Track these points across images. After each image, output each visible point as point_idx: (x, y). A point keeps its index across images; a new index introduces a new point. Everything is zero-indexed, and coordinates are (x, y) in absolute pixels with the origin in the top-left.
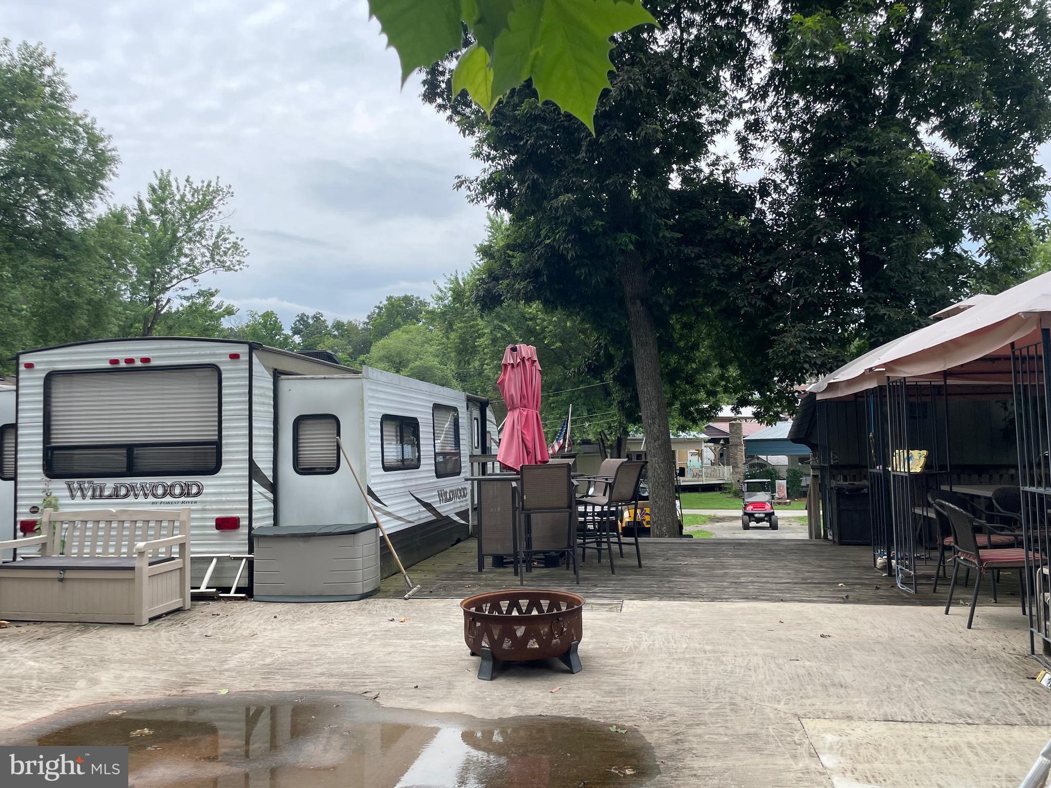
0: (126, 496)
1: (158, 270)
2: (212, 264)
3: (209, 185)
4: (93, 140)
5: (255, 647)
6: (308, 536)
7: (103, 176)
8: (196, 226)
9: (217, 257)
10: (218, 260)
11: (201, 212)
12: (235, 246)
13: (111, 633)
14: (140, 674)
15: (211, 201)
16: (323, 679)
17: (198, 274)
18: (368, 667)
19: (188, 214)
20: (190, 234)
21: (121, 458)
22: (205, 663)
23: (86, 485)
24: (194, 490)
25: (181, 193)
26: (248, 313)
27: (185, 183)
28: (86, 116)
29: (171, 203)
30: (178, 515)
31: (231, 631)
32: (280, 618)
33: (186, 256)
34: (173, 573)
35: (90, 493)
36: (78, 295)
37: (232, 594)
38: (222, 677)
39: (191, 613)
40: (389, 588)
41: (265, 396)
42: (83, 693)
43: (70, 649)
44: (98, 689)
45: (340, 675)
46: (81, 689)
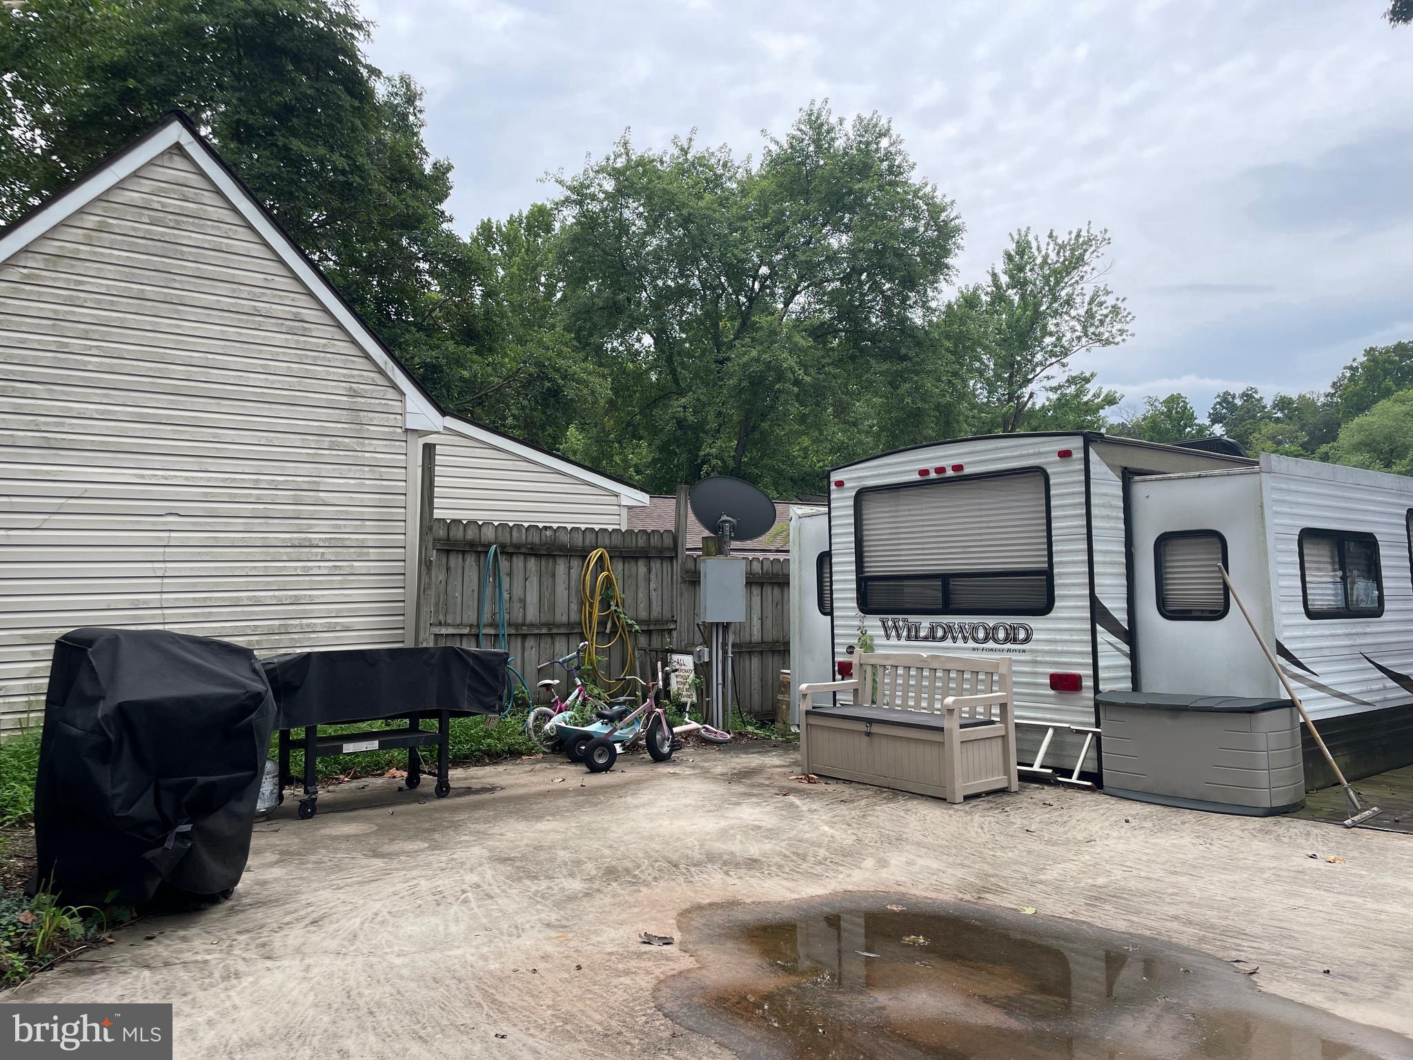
0: (943, 638)
1: (1019, 358)
2: (1084, 340)
3: (1078, 236)
4: (936, 210)
5: (1088, 857)
6: (1177, 710)
7: (947, 253)
8: (1063, 293)
9: (1091, 330)
10: (1093, 333)
11: (1068, 274)
12: (1115, 310)
13: (918, 806)
14: (935, 865)
15: (1081, 258)
16: (1175, 925)
17: (1066, 355)
18: (1252, 922)
19: (1052, 279)
20: (1055, 305)
21: (934, 593)
22: (1016, 867)
23: (901, 623)
24: (1022, 635)
25: (1043, 253)
26: (1145, 400)
27: (1047, 239)
28: (926, 185)
29: (1031, 270)
30: (997, 666)
31: (1061, 830)
32: (1134, 823)
33: (1051, 334)
34: (994, 741)
35: (905, 633)
36: (924, 400)
37: (1074, 780)
38: (1032, 889)
39: (1017, 796)
40: (1321, 805)
41: (1111, 506)
42: (868, 875)
43: (870, 819)
44: (884, 874)
45: (1201, 925)
46: (867, 870)
